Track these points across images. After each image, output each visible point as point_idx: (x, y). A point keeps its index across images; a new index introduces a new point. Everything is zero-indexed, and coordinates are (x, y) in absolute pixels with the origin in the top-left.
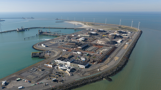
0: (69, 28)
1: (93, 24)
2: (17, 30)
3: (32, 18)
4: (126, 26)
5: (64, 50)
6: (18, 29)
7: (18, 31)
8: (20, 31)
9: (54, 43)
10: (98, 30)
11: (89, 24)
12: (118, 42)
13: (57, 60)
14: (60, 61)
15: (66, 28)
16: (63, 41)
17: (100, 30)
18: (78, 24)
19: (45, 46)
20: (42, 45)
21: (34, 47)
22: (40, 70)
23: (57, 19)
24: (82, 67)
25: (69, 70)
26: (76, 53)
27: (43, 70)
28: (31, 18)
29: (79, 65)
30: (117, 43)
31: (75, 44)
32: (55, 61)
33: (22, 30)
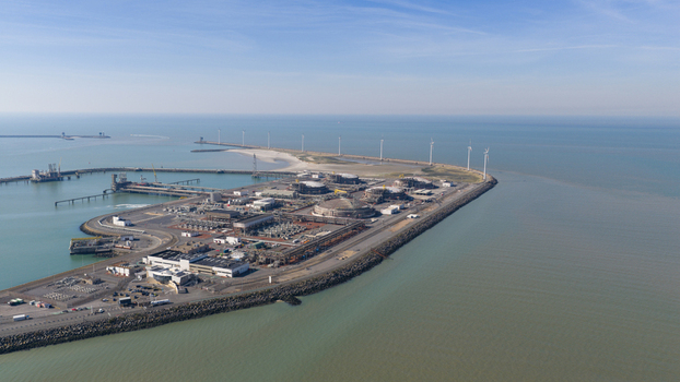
0: (233, 173)
1: (331, 160)
2: (34, 175)
3: (102, 136)
4: (449, 167)
5: (184, 234)
6: (37, 172)
7: (36, 182)
8: (42, 181)
9: (160, 215)
10: (334, 177)
11: (317, 160)
12: (384, 212)
13: (150, 258)
14: (160, 259)
15: (222, 172)
16: (192, 210)
17: (344, 175)
18: (275, 160)
19: (122, 223)
20: (115, 219)
21: (87, 227)
22: (89, 282)
23: (202, 142)
24: (225, 275)
25: (178, 280)
26: (223, 241)
27: (97, 282)
28: (97, 137)
29: (214, 269)
30: (378, 214)
31: (228, 216)
32: (144, 260)
33: (53, 178)
